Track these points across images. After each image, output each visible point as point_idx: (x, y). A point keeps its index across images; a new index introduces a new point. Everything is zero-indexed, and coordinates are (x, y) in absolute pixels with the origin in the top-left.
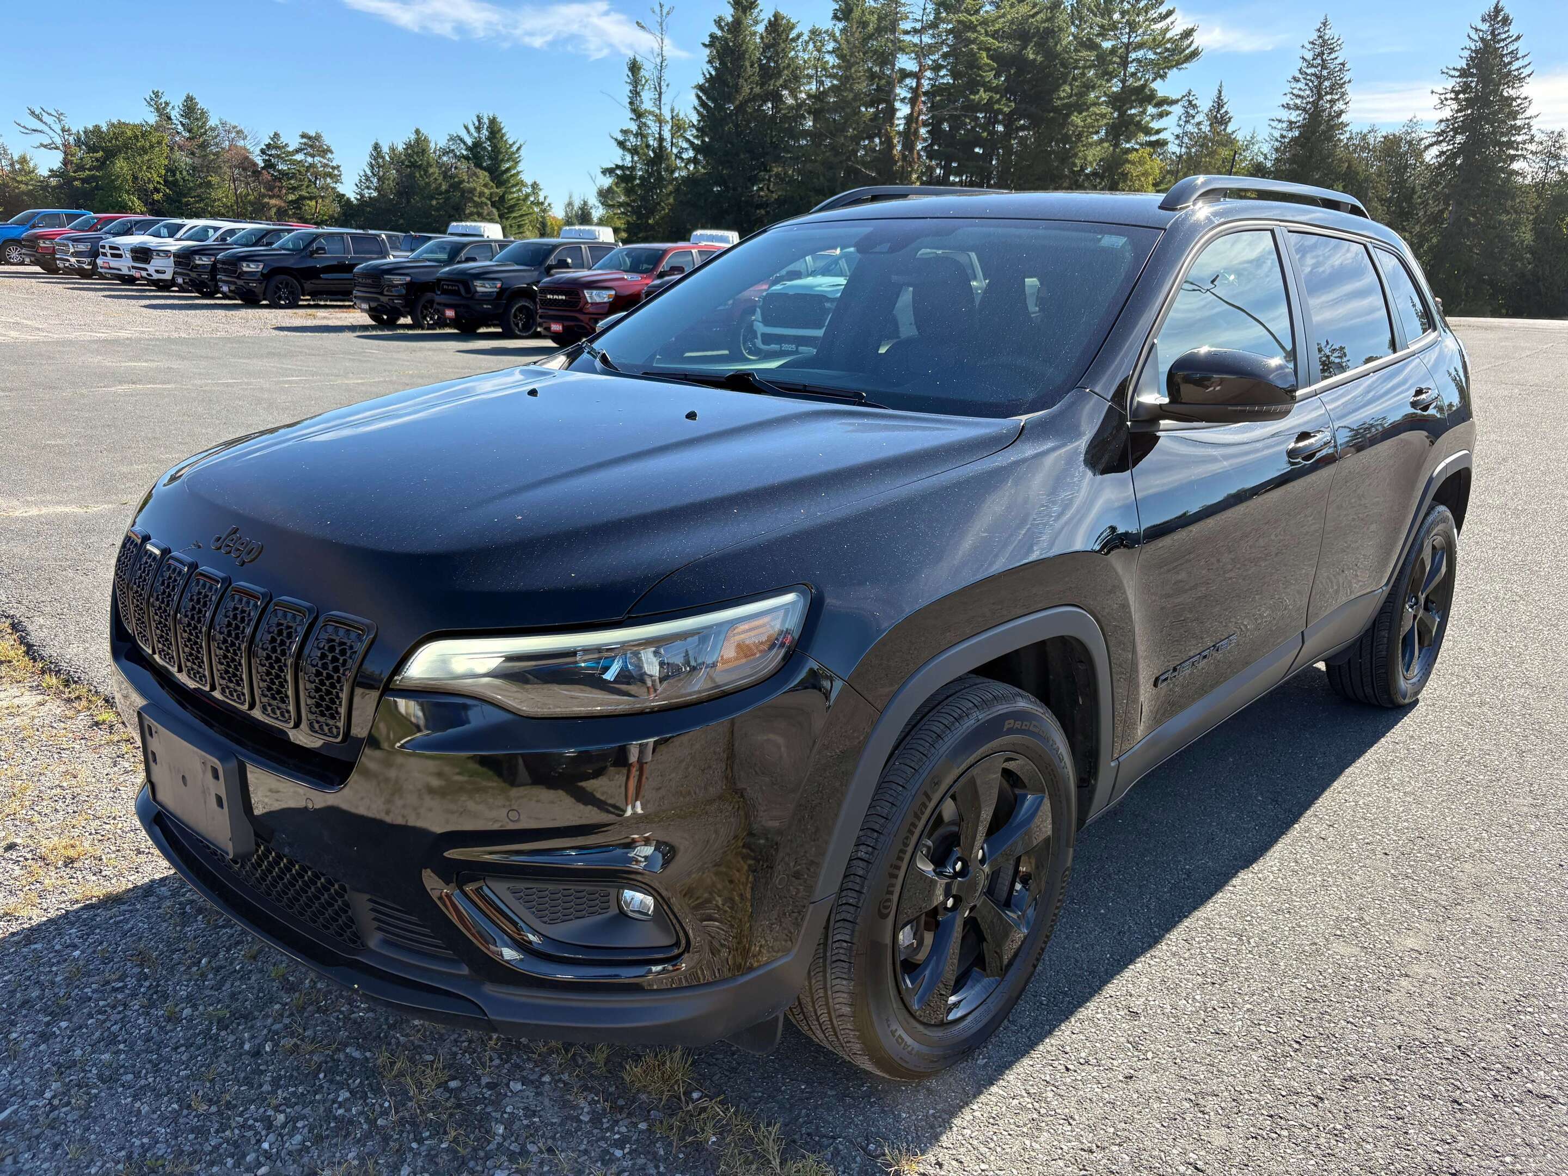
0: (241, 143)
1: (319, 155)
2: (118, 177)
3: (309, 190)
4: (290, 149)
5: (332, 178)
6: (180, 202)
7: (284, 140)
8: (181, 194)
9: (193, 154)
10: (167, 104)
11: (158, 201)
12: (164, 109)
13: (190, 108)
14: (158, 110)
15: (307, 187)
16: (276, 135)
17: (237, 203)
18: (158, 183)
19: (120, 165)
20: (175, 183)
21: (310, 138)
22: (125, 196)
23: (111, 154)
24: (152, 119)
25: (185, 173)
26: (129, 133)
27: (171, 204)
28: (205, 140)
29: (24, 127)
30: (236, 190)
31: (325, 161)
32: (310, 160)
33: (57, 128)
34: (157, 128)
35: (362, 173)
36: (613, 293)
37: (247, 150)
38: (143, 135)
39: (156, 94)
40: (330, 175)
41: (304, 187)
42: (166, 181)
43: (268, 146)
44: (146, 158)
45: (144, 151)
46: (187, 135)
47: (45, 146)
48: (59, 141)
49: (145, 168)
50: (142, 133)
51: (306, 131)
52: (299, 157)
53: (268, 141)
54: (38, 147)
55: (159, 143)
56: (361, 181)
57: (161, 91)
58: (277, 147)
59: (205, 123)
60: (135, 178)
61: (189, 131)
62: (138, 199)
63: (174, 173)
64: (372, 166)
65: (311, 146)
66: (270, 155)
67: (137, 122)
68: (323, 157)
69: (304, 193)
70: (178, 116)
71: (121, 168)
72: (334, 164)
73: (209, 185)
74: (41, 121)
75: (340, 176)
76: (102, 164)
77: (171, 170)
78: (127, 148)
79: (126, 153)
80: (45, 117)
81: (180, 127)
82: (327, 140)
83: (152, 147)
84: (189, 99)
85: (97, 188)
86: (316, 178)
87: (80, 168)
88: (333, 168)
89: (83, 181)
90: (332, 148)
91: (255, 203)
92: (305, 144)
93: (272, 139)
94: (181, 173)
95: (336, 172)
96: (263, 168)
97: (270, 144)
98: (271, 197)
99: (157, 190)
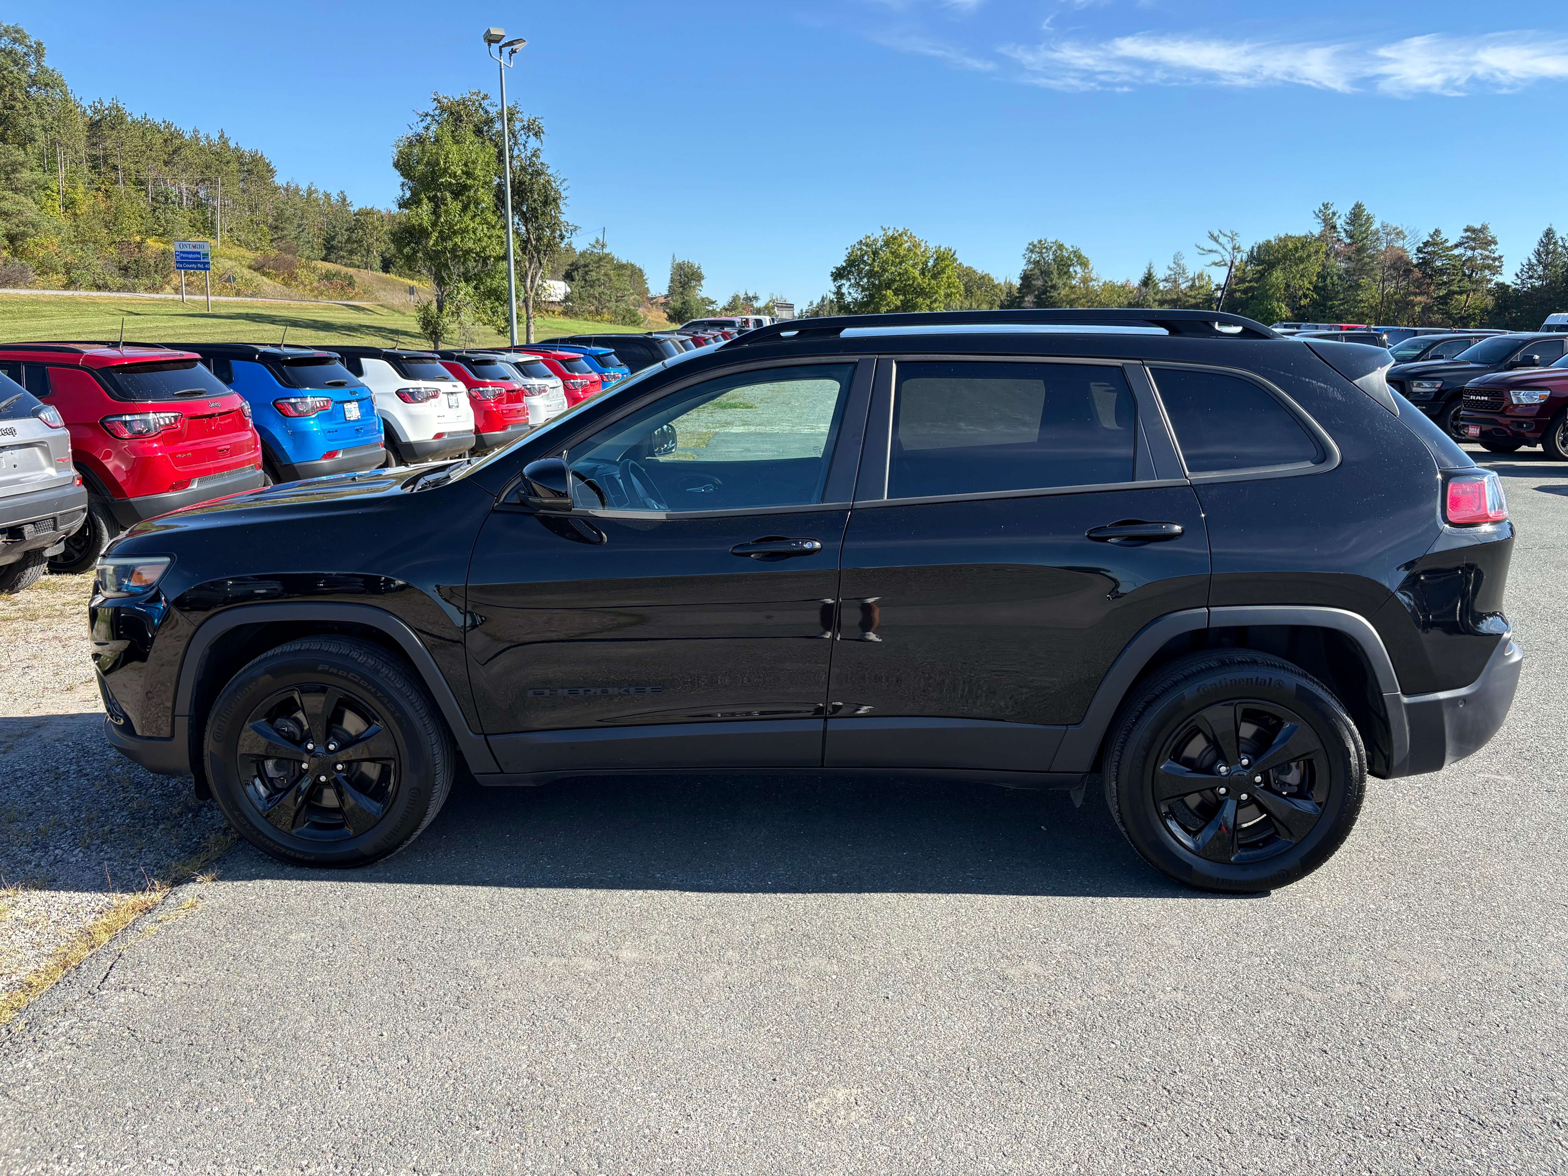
0: (1399, 244)
1: (1480, 248)
2: (1272, 286)
3: (1461, 284)
4: (1449, 244)
5: (1490, 270)
6: (1325, 305)
7: (1443, 236)
8: (1326, 298)
9: (1349, 258)
10: (1334, 214)
11: (1304, 306)
12: (1331, 219)
13: (1357, 215)
14: (1325, 220)
15: (1459, 281)
16: (1437, 232)
17: (1382, 303)
18: (1308, 289)
19: (1277, 276)
20: (1324, 288)
21: (1474, 231)
22: (1275, 304)
23: (1271, 266)
24: (1317, 229)
25: (1335, 278)
26: (1290, 246)
27: (1315, 308)
28: (1364, 245)
29: (1203, 249)
30: (1383, 290)
31: (1487, 253)
32: (1469, 253)
33: (1229, 247)
34: (1322, 237)
35: (1525, 262)
36: (1548, 393)
37: (1405, 251)
38: (1303, 246)
39: (1326, 206)
40: (1489, 267)
41: (1456, 282)
42: (1315, 287)
43: (1426, 244)
44: (1301, 267)
45: (1301, 260)
46: (1348, 241)
47: (1216, 264)
48: (1228, 259)
49: (1298, 276)
50: (1304, 243)
51: (1471, 224)
52: (1456, 252)
53: (1426, 238)
54: (1210, 265)
55: (1317, 252)
56: (1522, 270)
57: (1331, 202)
58: (1434, 244)
59: (1368, 228)
60: (1288, 286)
61: (1351, 237)
62: (1286, 305)
63: (1324, 278)
64: (1538, 253)
65: (1474, 240)
66: (1425, 253)
67: (1303, 234)
68: (1485, 249)
69: (1455, 288)
70: (1343, 224)
71: (1277, 279)
72: (1496, 255)
73: (1359, 286)
74: (1217, 241)
75: (1500, 267)
76: (1261, 276)
77: (1322, 276)
78: (1286, 260)
79: (1284, 264)
80: (1222, 239)
81: (1343, 234)
82: (1492, 232)
83: (1309, 256)
84: (1358, 206)
85: (1252, 297)
86: (1473, 271)
87: (1242, 280)
88: (1494, 259)
89: (1245, 292)
90: (1498, 239)
91: (1400, 302)
92: (1467, 238)
93: (1431, 236)
94: (1332, 278)
95: (1497, 263)
96: (1416, 266)
97: (1428, 241)
98: (1415, 294)
99: (1306, 296)
